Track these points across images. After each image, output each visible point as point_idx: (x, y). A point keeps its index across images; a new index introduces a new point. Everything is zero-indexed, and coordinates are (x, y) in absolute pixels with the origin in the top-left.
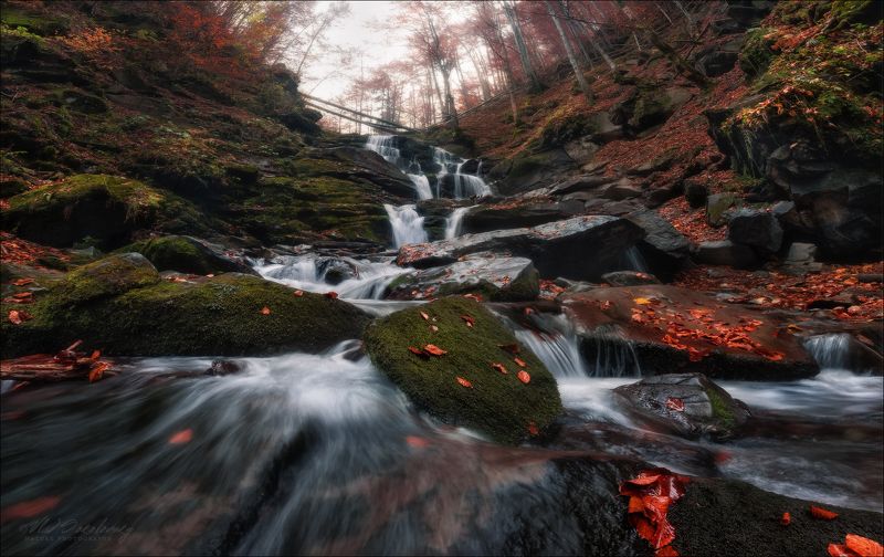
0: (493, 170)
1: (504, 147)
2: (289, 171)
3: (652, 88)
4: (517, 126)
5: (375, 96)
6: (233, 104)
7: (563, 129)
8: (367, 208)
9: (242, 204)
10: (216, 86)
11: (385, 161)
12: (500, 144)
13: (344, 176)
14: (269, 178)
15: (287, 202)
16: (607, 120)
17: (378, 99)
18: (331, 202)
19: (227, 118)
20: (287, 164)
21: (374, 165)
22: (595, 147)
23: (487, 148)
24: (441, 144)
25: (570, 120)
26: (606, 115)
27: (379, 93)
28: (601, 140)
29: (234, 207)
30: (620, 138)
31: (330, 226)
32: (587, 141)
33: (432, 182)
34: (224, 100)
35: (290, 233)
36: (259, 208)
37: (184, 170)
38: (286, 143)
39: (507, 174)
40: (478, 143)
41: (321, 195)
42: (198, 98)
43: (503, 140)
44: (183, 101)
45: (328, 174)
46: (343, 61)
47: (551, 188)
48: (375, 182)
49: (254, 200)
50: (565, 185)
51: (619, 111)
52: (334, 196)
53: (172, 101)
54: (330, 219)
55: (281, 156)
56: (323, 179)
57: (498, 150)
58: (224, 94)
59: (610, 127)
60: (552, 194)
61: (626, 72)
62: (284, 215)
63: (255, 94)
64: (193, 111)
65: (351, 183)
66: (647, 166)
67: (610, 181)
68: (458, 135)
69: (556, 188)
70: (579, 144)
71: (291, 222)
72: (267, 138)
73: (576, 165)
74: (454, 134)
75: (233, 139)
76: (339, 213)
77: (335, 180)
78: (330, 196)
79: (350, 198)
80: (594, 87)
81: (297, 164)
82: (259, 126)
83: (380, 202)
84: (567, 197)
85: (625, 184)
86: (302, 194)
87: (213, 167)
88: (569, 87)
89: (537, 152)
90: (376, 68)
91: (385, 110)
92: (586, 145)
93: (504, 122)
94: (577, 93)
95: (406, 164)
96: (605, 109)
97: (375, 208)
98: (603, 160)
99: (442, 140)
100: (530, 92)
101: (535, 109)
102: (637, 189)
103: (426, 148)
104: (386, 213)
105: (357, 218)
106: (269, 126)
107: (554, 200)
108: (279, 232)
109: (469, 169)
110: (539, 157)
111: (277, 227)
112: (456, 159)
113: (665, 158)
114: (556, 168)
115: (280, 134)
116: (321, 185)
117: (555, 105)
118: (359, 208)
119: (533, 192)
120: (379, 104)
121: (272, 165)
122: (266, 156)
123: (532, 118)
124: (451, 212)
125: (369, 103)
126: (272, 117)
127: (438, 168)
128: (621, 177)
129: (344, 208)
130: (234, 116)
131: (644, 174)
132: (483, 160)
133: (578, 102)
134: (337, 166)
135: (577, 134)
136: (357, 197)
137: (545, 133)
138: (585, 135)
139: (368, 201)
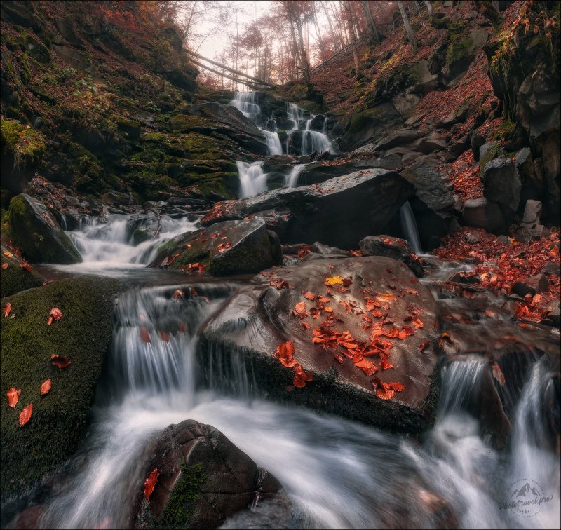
0: (336, 126)
1: (347, 102)
2: (168, 127)
3: (459, 30)
4: (358, 79)
5: (249, 53)
6: (134, 60)
7: (392, 80)
8: (221, 164)
9: (129, 159)
10: (123, 41)
11: (244, 117)
12: (343, 99)
13: (207, 132)
14: (149, 134)
15: (161, 158)
16: (427, 69)
17: (252, 56)
18: (195, 157)
19: (125, 74)
20: (167, 119)
21: (234, 121)
22: (417, 99)
23: (333, 103)
24: (295, 100)
25: (396, 70)
26: (426, 63)
27: (252, 51)
28: (421, 91)
29: (124, 162)
30: (436, 89)
31: (192, 182)
32: (411, 93)
33: (283, 138)
34: (127, 55)
35: (161, 189)
36: (142, 163)
37: (89, 123)
38: (166, 99)
39: (347, 130)
40: (326, 99)
41: (187, 151)
42: (111, 53)
43: (346, 94)
44: (98, 54)
45: (196, 130)
46: (221, 16)
47: (376, 143)
48: (233, 138)
49: (137, 155)
50: (386, 140)
51: (435, 58)
52: (197, 152)
53: (91, 55)
54: (192, 175)
55: (163, 112)
56: (192, 135)
57: (341, 105)
58: (128, 49)
59: (429, 78)
60: (376, 150)
61: (444, 15)
62: (158, 171)
63: (150, 50)
64: (104, 66)
65: (213, 139)
66: (450, 118)
67: (424, 135)
68: (309, 91)
69: (380, 143)
70: (404, 96)
71: (163, 178)
72: (154, 94)
73: (400, 119)
74: (307, 89)
75: (129, 95)
76: (200, 170)
77: (201, 136)
78: (193, 152)
79: (210, 155)
80: (419, 35)
81: (173, 120)
82: (148, 82)
83: (234, 158)
84: (389, 153)
85: (434, 138)
86: (172, 149)
87: (109, 121)
88: (401, 35)
89: (371, 106)
90: (250, 24)
91: (257, 68)
92: (410, 97)
93: (348, 76)
94: (407, 42)
95: (264, 121)
96: (425, 58)
97: (228, 165)
98: (421, 113)
99: (297, 96)
100: (371, 43)
101: (373, 61)
102: (441, 143)
103: (281, 104)
104: (236, 170)
105: (212, 175)
106: (156, 81)
107: (377, 156)
108: (154, 188)
109: (316, 126)
110: (372, 111)
111: (153, 183)
112: (307, 116)
113: (464, 108)
114: (385, 122)
115: (163, 90)
116: (190, 141)
117: (389, 56)
118: (215, 164)
119: (362, 148)
120: (252, 62)
121: (156, 121)
122: (152, 112)
123: (370, 71)
124: (291, 168)
125: (245, 61)
126: (161, 73)
127: (290, 125)
128: (431, 131)
129: (204, 164)
130: (132, 71)
131: (447, 126)
132: (329, 115)
133: (405, 51)
134: (203, 122)
135: (403, 86)
136: (215, 152)
137: (377, 86)
138: (409, 86)
139: (222, 157)
